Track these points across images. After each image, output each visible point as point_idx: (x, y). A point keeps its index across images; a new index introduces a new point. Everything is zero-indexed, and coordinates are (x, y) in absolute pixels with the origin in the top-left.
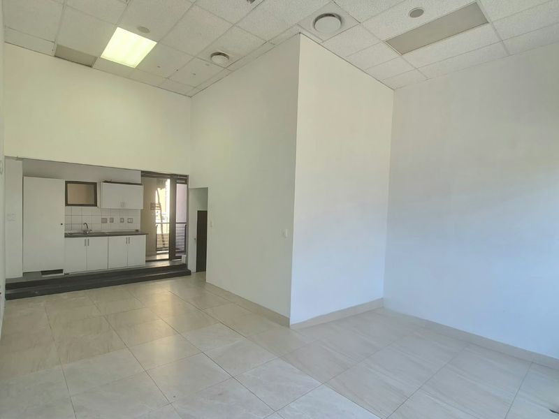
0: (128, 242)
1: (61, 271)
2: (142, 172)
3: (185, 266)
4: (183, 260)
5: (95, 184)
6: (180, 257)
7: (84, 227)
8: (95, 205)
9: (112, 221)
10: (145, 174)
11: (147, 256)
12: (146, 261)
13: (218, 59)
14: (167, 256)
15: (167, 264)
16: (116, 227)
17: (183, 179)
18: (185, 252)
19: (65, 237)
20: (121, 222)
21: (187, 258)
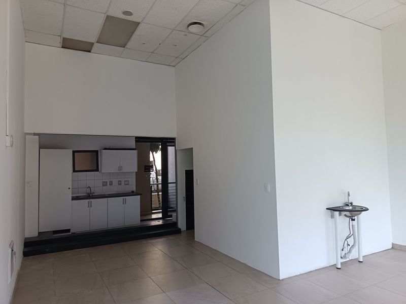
0: (124, 202)
1: (68, 231)
2: (136, 138)
3: (175, 224)
4: (173, 219)
5: (97, 152)
6: (171, 216)
7: (88, 191)
8: (97, 170)
9: (111, 183)
10: (139, 139)
11: (141, 215)
12: (141, 221)
13: (194, 28)
14: (160, 215)
15: (160, 222)
16: (115, 189)
18: (175, 211)
19: (72, 199)
20: (119, 184)
21: (177, 216)
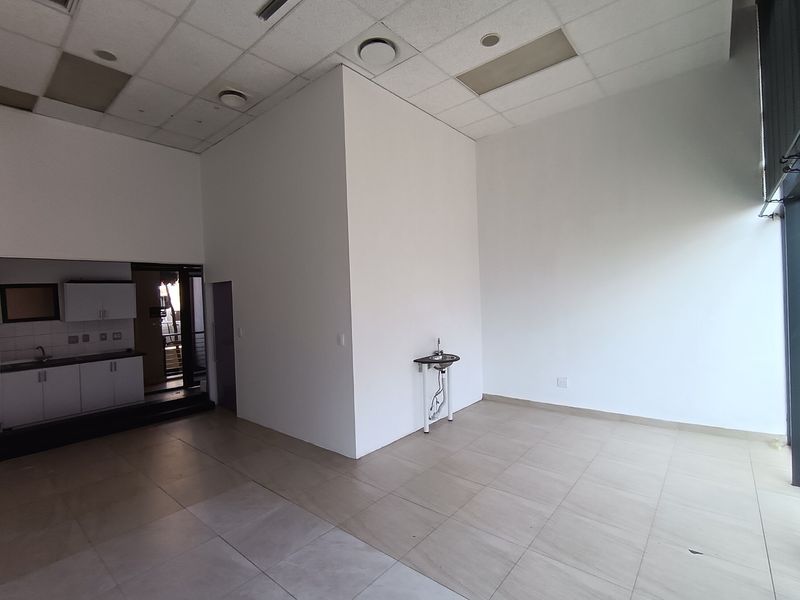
0: (113, 368)
2: (132, 263)
3: (206, 394)
4: (202, 387)
5: (54, 287)
6: (198, 383)
7: (39, 353)
8: (56, 316)
9: (86, 338)
10: (137, 267)
11: (147, 384)
12: (146, 394)
13: (230, 100)
14: (181, 383)
15: (180, 395)
16: (95, 346)
17: (197, 270)
18: (205, 374)
19: (2, 372)
20: (102, 339)
21: (208, 383)
